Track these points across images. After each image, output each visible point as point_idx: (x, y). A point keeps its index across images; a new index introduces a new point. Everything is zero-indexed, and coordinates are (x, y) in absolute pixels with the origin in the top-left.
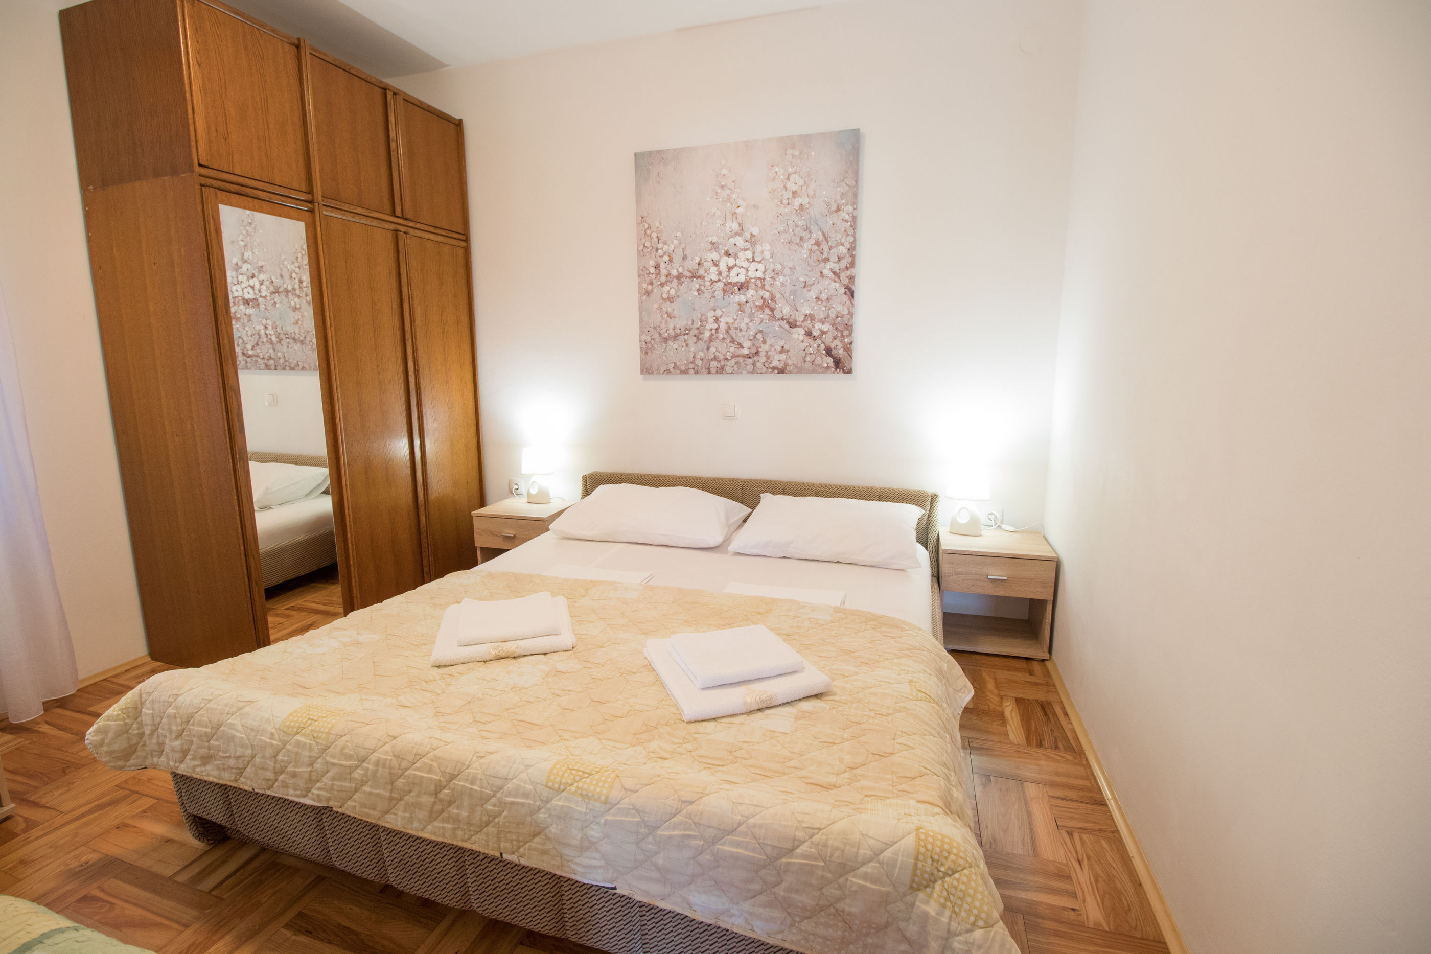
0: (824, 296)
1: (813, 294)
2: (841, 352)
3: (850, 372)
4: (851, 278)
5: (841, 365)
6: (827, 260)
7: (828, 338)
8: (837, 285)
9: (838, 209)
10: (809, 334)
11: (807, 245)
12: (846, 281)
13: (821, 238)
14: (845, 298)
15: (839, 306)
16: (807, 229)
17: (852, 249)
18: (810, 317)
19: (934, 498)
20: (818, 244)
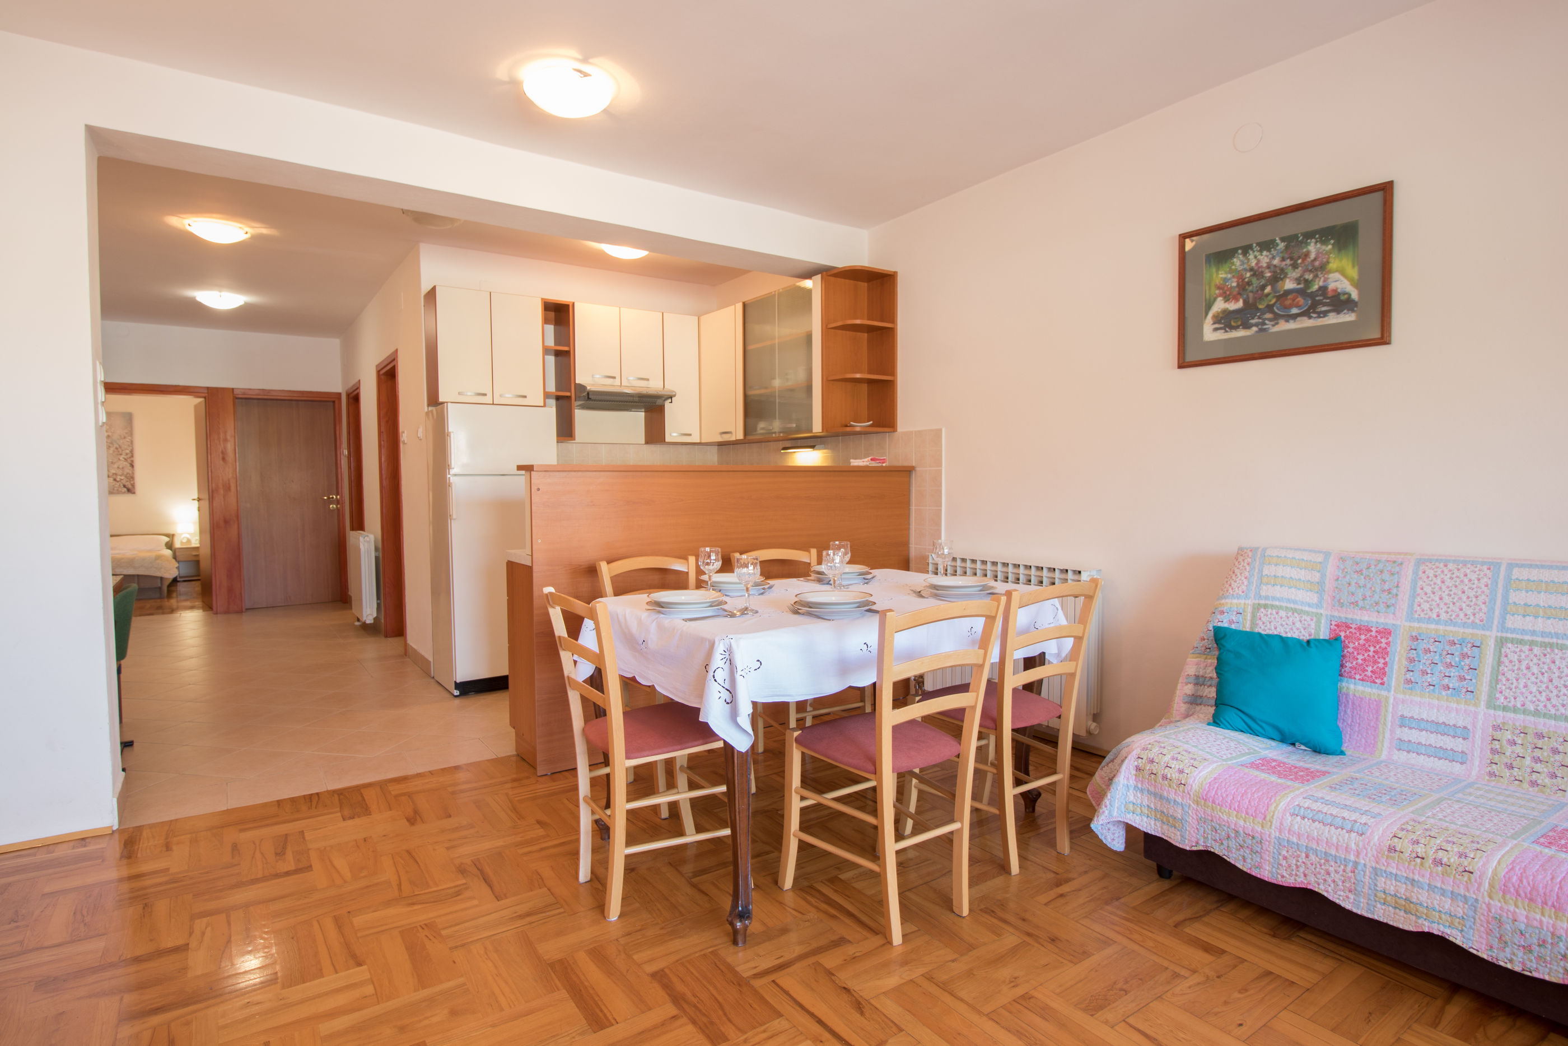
0: (121, 467)
1: (116, 466)
2: (130, 486)
3: (134, 493)
4: (132, 461)
5: (130, 490)
6: (121, 454)
7: (124, 482)
8: (126, 463)
9: (125, 438)
10: (115, 480)
11: (112, 449)
12: (130, 462)
13: (118, 446)
14: (130, 468)
15: (128, 470)
16: (112, 443)
17: (132, 451)
18: (116, 474)
19: (173, 535)
20: (117, 448)
